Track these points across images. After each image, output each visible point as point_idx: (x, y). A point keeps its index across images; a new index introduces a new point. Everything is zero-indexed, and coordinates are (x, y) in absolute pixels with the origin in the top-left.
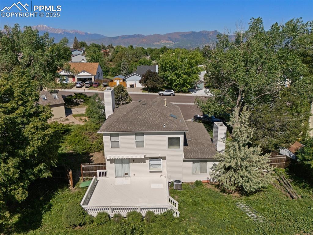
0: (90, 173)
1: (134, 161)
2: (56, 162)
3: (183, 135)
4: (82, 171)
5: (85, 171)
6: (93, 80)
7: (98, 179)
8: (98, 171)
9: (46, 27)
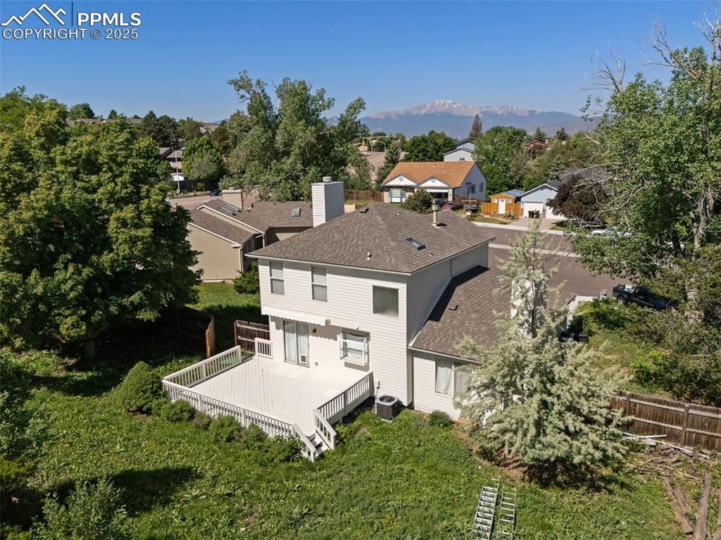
0: (248, 342)
1: (314, 331)
2: (171, 298)
3: (405, 285)
4: (236, 336)
5: (242, 337)
6: (450, 199)
7: (255, 357)
8: (257, 340)
9: (449, 105)
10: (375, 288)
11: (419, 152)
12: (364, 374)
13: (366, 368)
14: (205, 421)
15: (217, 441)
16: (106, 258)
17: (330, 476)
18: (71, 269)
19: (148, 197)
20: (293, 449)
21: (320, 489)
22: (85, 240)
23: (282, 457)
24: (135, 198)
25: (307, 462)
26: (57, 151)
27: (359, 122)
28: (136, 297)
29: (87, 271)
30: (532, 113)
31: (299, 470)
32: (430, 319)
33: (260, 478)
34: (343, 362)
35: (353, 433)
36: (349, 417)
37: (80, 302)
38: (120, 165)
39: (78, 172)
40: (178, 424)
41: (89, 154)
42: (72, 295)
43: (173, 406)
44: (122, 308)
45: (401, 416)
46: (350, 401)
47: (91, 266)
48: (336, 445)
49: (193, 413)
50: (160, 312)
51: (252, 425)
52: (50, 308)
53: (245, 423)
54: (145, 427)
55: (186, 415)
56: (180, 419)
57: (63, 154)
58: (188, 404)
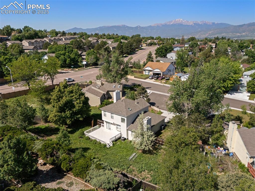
0: (100, 124)
1: (112, 124)
3: (126, 118)
4: (98, 123)
6: (162, 75)
7: (101, 127)
8: (102, 124)
9: (181, 21)
10: (121, 118)
11: (160, 52)
12: (120, 132)
13: (120, 131)
14: (92, 140)
15: (93, 144)
16: (74, 109)
17: (110, 150)
18: (69, 112)
19: (82, 98)
20: (105, 146)
21: (108, 152)
22: (70, 106)
23: (103, 147)
24: (79, 98)
25: (107, 148)
26: (66, 89)
27: (131, 62)
28: (79, 116)
29: (71, 112)
30: (214, 23)
31: (106, 149)
32: (132, 123)
33: (99, 150)
34: (117, 130)
35: (116, 143)
36: (116, 140)
37: (70, 117)
38: (77, 92)
39: (69, 93)
40: (87, 140)
41: (71, 90)
42: (69, 116)
43: (86, 137)
44: (77, 118)
45: (126, 141)
46: (116, 138)
47: (72, 111)
48: (113, 145)
49: (89, 138)
50: (83, 118)
51: (99, 141)
52: (65, 119)
53: (98, 141)
54: (82, 140)
55: (88, 139)
56: (87, 139)
57: (67, 90)
58: (89, 137)
